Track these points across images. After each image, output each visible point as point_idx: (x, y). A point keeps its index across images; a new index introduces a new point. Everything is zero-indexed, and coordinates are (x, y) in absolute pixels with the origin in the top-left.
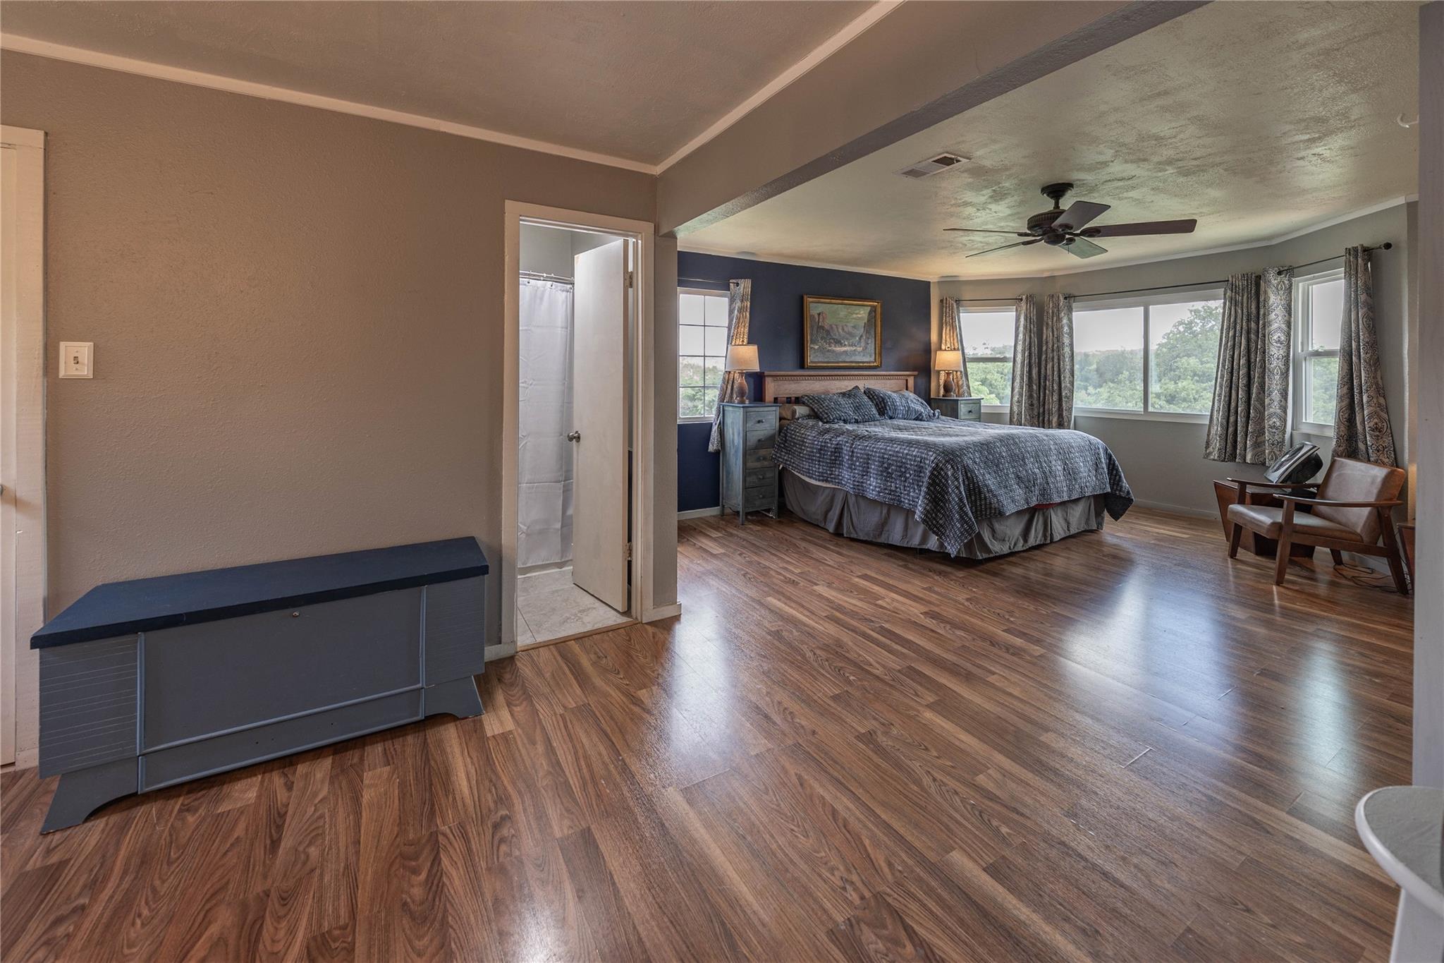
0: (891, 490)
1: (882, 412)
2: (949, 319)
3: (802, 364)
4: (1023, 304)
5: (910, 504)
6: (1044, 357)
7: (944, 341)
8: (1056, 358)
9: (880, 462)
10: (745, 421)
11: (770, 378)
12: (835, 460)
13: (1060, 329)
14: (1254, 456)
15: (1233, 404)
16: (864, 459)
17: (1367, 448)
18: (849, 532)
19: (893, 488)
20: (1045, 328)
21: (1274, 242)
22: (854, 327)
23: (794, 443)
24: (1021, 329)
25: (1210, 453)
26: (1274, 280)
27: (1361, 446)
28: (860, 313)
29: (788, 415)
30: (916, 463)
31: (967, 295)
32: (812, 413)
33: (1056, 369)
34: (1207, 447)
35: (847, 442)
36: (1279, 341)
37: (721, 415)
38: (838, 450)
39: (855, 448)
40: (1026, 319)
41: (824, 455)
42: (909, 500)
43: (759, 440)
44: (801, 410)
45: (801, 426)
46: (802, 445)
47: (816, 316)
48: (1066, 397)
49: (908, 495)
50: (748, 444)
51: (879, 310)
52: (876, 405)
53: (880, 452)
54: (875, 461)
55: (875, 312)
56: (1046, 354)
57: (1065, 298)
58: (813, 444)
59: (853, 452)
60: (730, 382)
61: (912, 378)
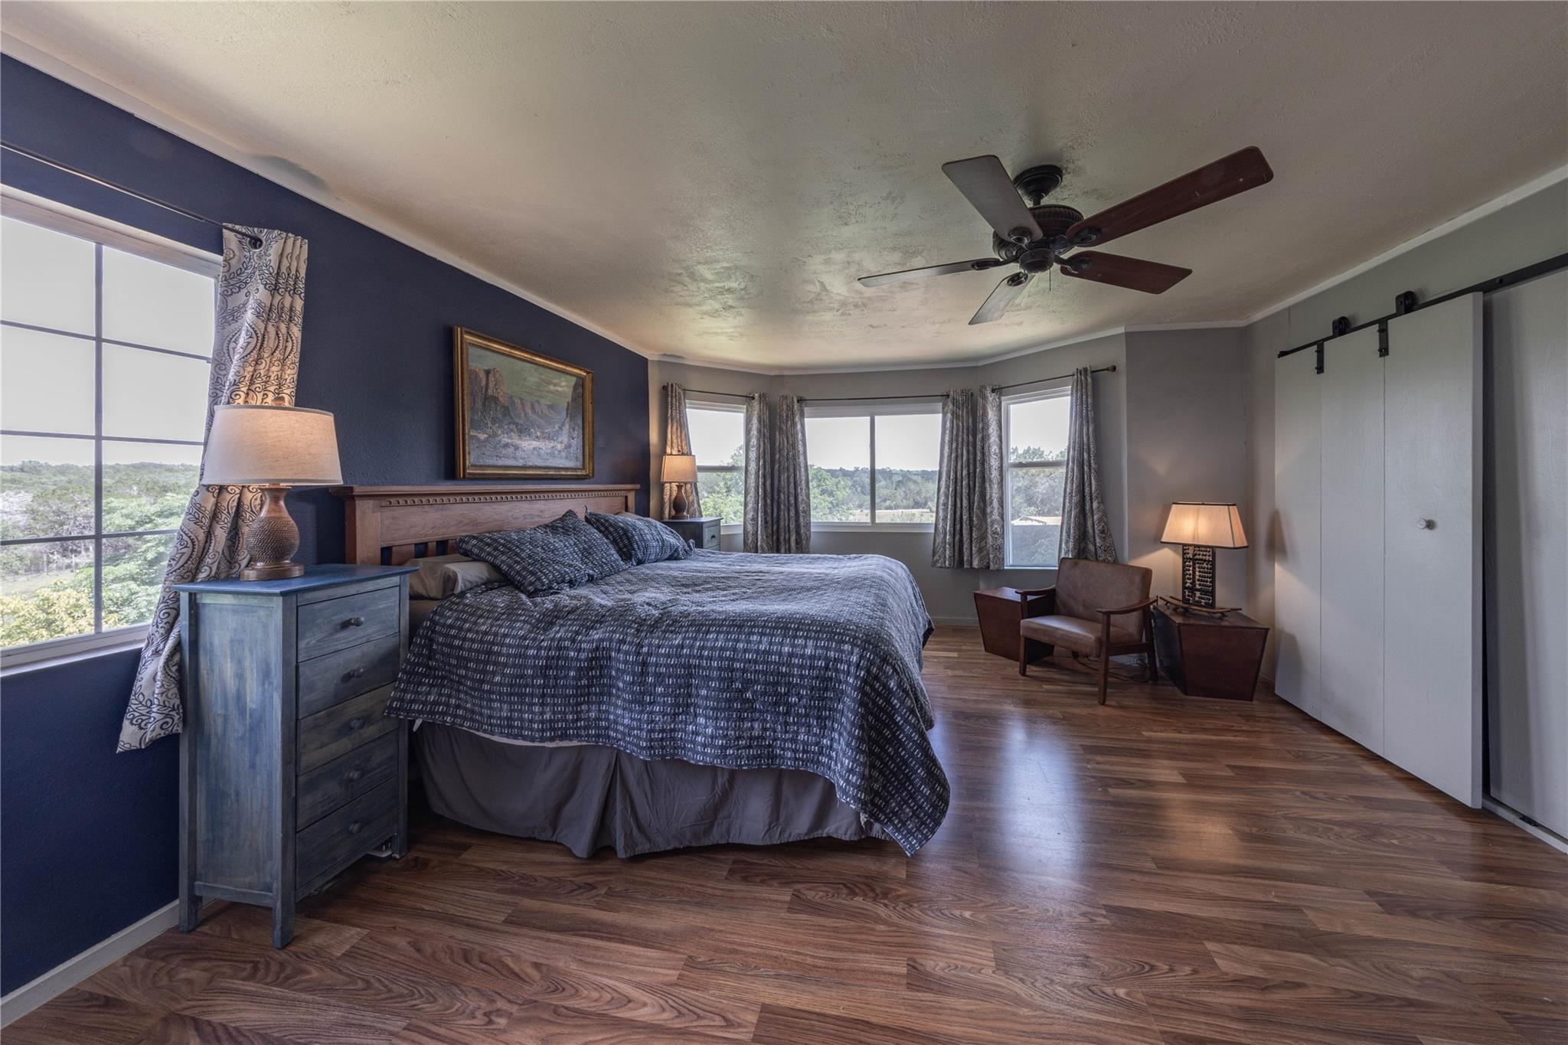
0: (751, 738)
1: (626, 553)
2: (672, 416)
3: (451, 469)
4: (755, 403)
5: (796, 759)
6: (777, 466)
7: (669, 443)
8: (792, 467)
9: (721, 679)
10: (292, 634)
11: (371, 503)
12: (589, 686)
13: (795, 435)
14: (981, 560)
15: (958, 513)
16: (679, 677)
17: (1096, 549)
18: (630, 842)
19: (756, 733)
20: (777, 433)
21: (981, 364)
22: (551, 407)
23: (458, 658)
24: (754, 432)
25: (937, 561)
26: (991, 397)
27: (1091, 547)
28: (562, 384)
29: (433, 587)
30: (815, 673)
31: (694, 382)
32: (495, 576)
33: (792, 480)
34: (933, 556)
35: (623, 642)
36: (995, 454)
37: (184, 620)
38: (599, 661)
39: (649, 654)
40: (759, 422)
41: (556, 678)
42: (795, 751)
43: (347, 677)
44: (467, 572)
45: (475, 612)
46: (487, 662)
47: (482, 375)
48: (804, 512)
49: (794, 741)
50: (304, 699)
51: (588, 385)
52: (614, 542)
53: (721, 658)
54: (709, 678)
55: (583, 386)
56: (780, 463)
57: (798, 401)
58: (525, 656)
59: (644, 664)
60: (226, 519)
61: (633, 493)
